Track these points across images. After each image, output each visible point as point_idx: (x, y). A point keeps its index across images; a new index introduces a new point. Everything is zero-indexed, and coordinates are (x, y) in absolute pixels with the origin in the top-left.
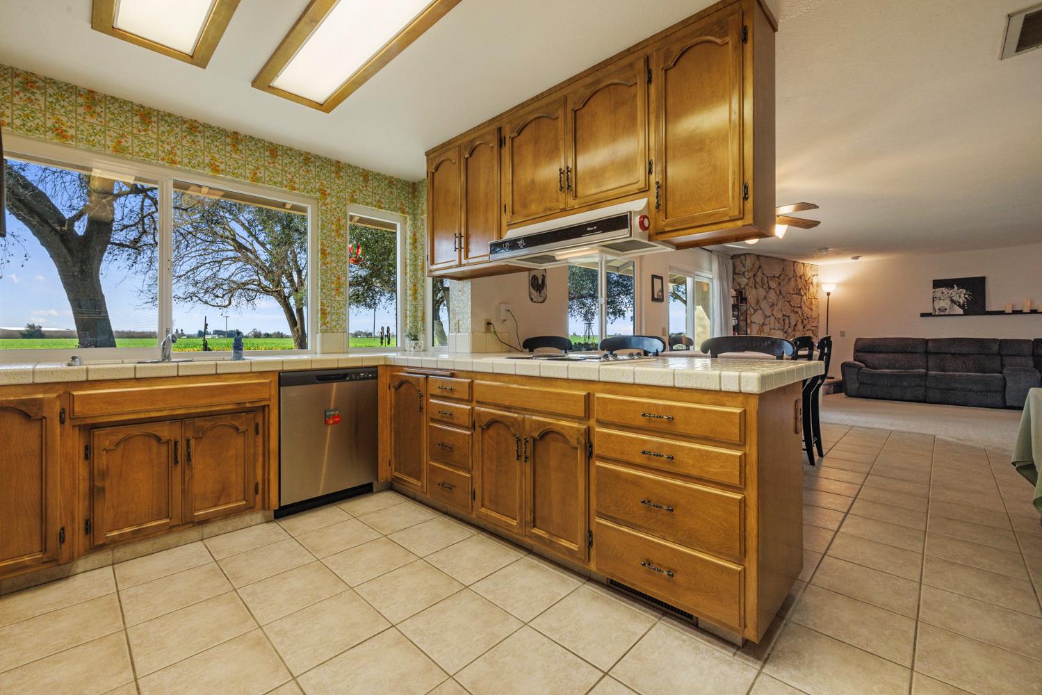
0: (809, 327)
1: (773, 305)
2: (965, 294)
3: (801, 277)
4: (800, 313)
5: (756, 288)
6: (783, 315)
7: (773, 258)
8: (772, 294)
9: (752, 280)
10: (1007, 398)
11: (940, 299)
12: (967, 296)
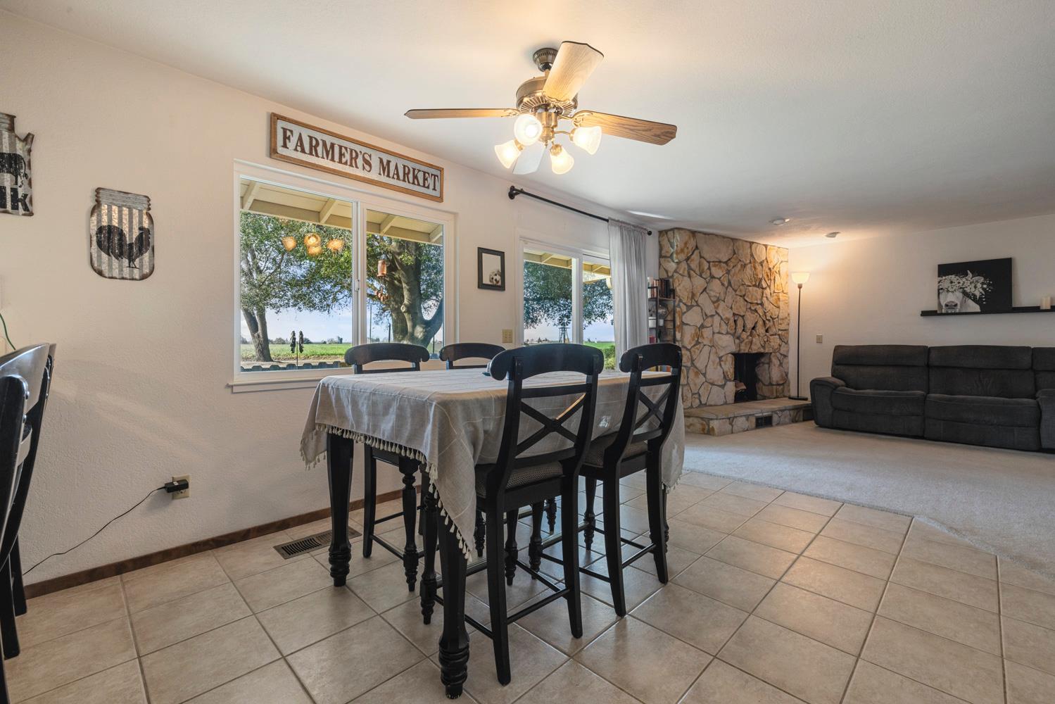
0: (773, 330)
1: (718, 300)
2: (983, 284)
3: (761, 264)
4: (761, 312)
5: (690, 276)
6: (734, 314)
7: (717, 235)
8: (716, 287)
9: (684, 265)
10: (1043, 435)
11: (948, 291)
12: (985, 286)
